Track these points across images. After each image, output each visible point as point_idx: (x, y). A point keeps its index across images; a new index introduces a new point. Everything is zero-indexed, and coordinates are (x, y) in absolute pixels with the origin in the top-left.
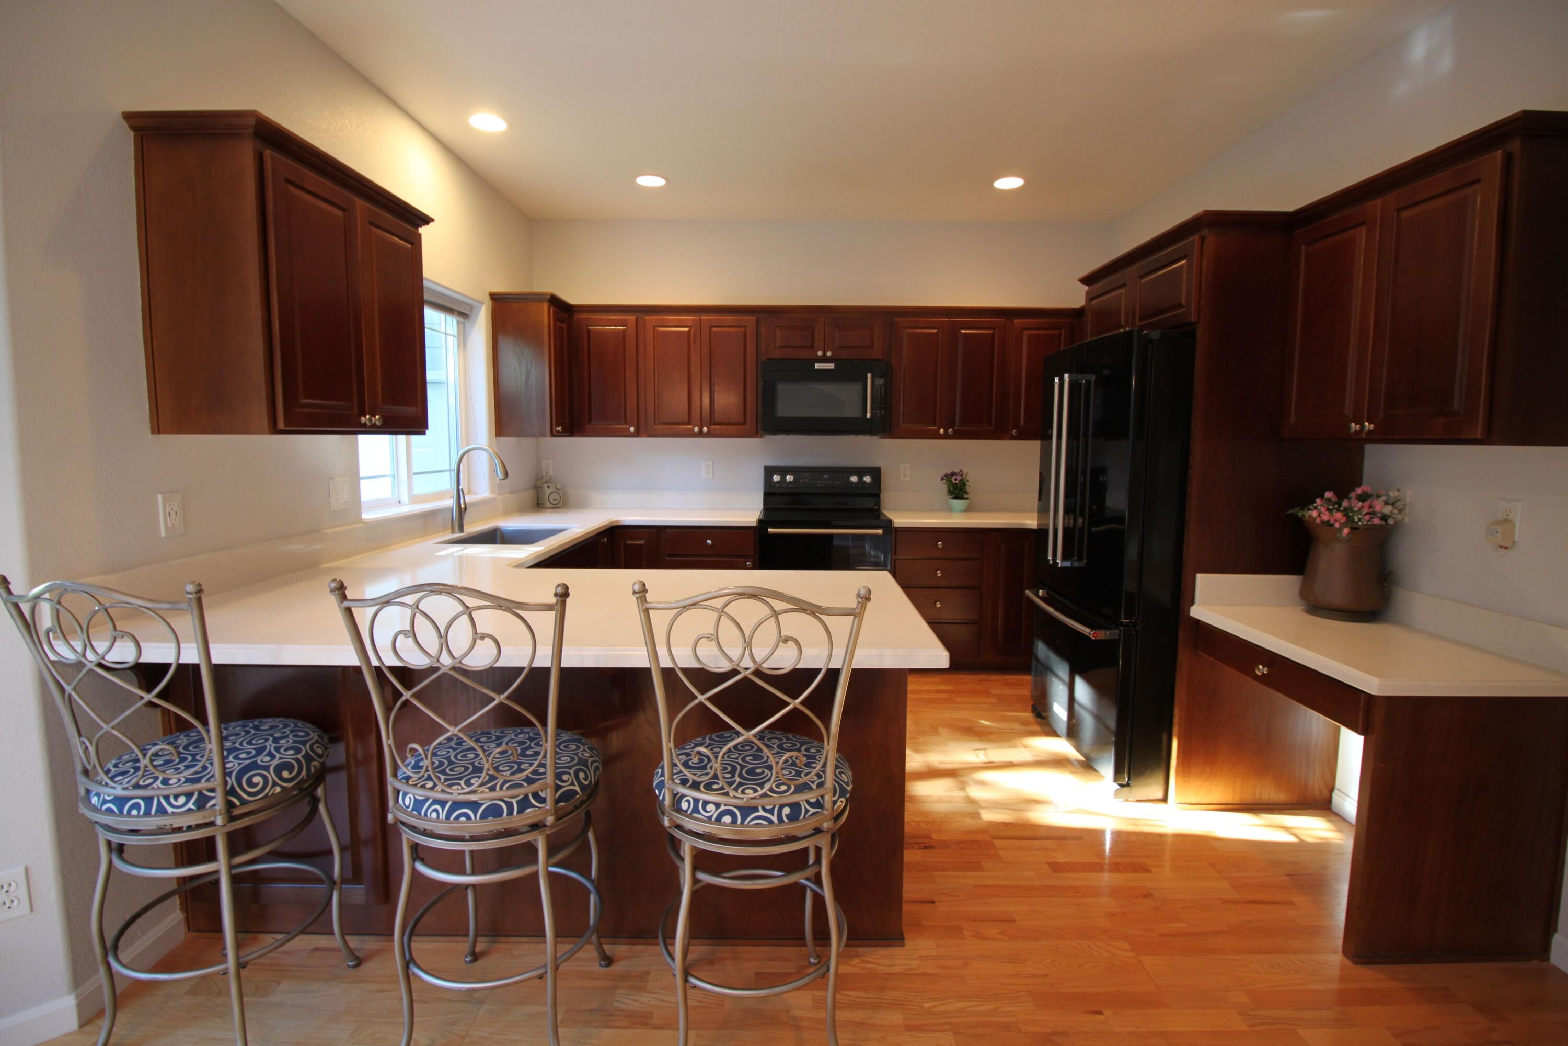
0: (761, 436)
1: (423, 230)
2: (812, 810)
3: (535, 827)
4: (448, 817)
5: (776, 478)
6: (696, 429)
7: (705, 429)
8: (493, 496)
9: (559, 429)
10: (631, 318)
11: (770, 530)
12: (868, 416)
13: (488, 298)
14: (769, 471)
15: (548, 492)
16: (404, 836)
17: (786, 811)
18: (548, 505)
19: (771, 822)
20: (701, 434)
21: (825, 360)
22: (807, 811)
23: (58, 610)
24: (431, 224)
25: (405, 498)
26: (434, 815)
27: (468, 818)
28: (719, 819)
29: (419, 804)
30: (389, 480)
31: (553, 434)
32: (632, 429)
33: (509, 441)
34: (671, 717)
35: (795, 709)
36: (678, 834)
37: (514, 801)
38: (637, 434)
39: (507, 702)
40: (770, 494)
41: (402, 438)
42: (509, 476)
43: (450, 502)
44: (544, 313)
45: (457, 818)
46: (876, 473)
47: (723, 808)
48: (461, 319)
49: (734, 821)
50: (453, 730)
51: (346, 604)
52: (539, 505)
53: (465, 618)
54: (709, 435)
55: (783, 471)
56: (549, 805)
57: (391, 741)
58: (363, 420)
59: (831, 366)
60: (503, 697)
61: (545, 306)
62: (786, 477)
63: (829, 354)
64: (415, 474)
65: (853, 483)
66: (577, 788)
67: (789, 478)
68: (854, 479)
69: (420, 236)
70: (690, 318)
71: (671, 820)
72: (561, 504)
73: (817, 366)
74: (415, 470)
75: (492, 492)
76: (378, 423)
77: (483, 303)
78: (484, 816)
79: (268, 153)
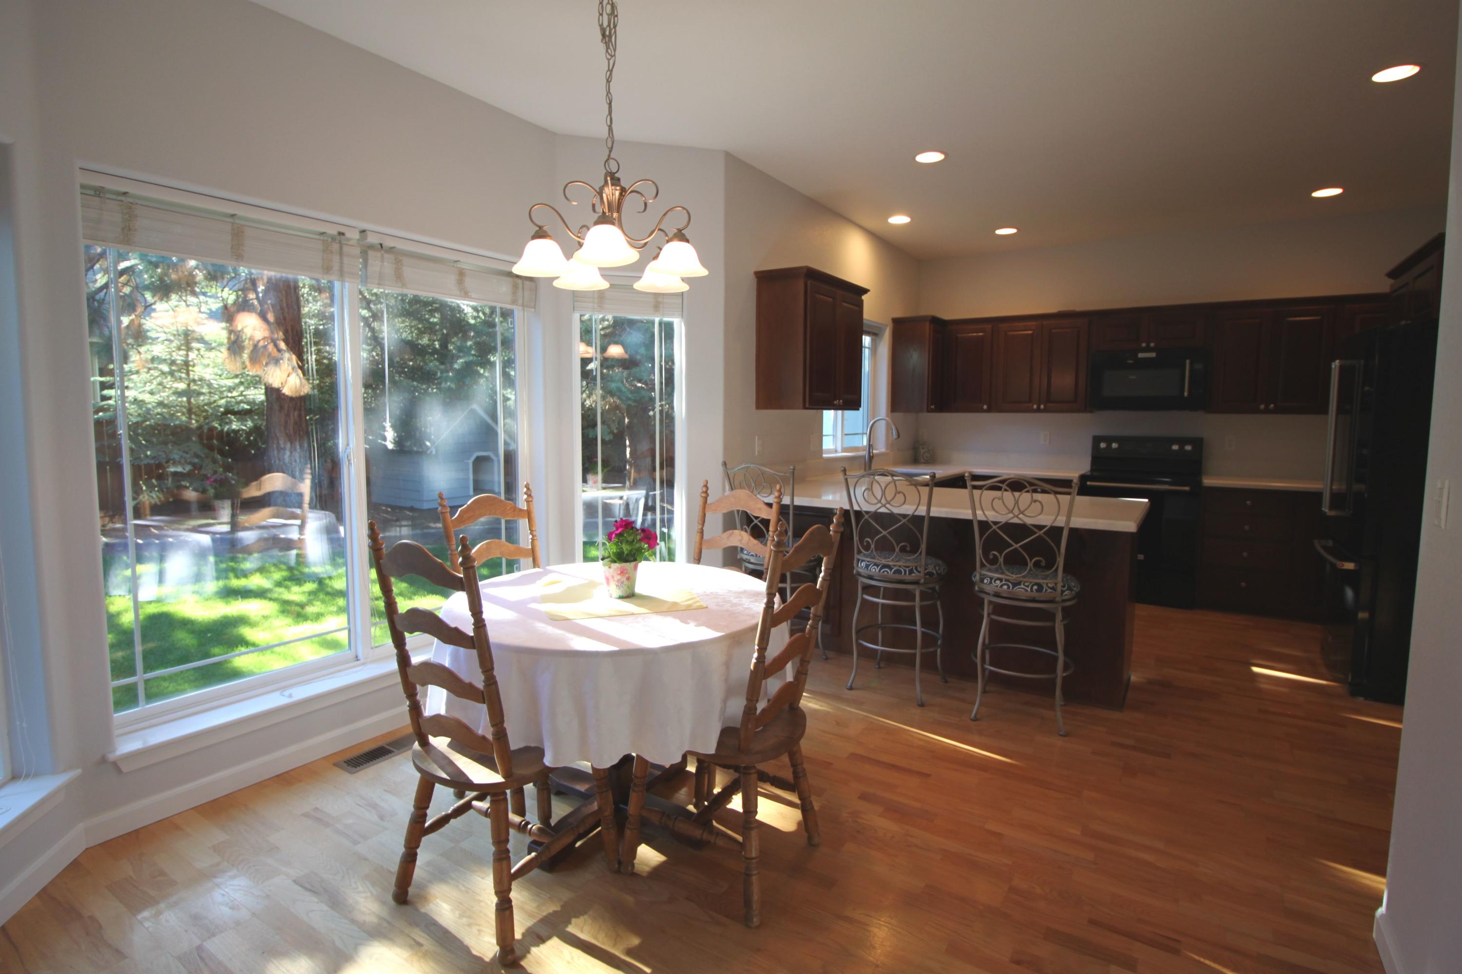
0: (1091, 412)
1: (864, 297)
2: (1049, 590)
3: (916, 583)
4: (880, 571)
5: (1103, 445)
6: (1035, 407)
7: (1042, 407)
8: (888, 451)
9: (933, 407)
10: (989, 327)
11: (1088, 483)
12: (1186, 394)
13: (890, 321)
14: (1097, 440)
15: (922, 451)
16: (859, 580)
17: (1035, 587)
18: (922, 460)
19: (1026, 591)
20: (1038, 410)
21: (1148, 349)
22: (1046, 590)
23: (745, 474)
24: (869, 293)
25: (839, 449)
26: (874, 570)
27: (888, 573)
28: (1001, 586)
29: (867, 566)
30: (832, 437)
31: (929, 411)
32: (985, 407)
33: (899, 415)
34: (981, 537)
35: (1040, 536)
36: (982, 595)
37: (907, 569)
38: (989, 410)
39: (907, 523)
40: (1098, 459)
41: (840, 412)
42: (901, 436)
43: (864, 453)
44: (927, 328)
45: (884, 572)
46: (1199, 443)
47: (1004, 582)
48: (874, 337)
49: (1009, 587)
50: (884, 533)
51: (846, 477)
52: (915, 460)
53: (893, 484)
54: (1045, 410)
55: (1109, 440)
56: (922, 574)
57: (857, 538)
58: (835, 402)
59: (1153, 355)
60: (905, 520)
61: (928, 324)
62: (1112, 444)
63: (1152, 345)
64: (846, 435)
65: (1175, 451)
66: (935, 572)
67: (1114, 445)
68: (1175, 447)
69: (862, 301)
70: (1033, 323)
71: (979, 587)
72: (931, 460)
73: (1140, 355)
74: (846, 432)
75: (887, 449)
76: (841, 404)
77: (887, 326)
78: (894, 573)
79: (809, 282)
